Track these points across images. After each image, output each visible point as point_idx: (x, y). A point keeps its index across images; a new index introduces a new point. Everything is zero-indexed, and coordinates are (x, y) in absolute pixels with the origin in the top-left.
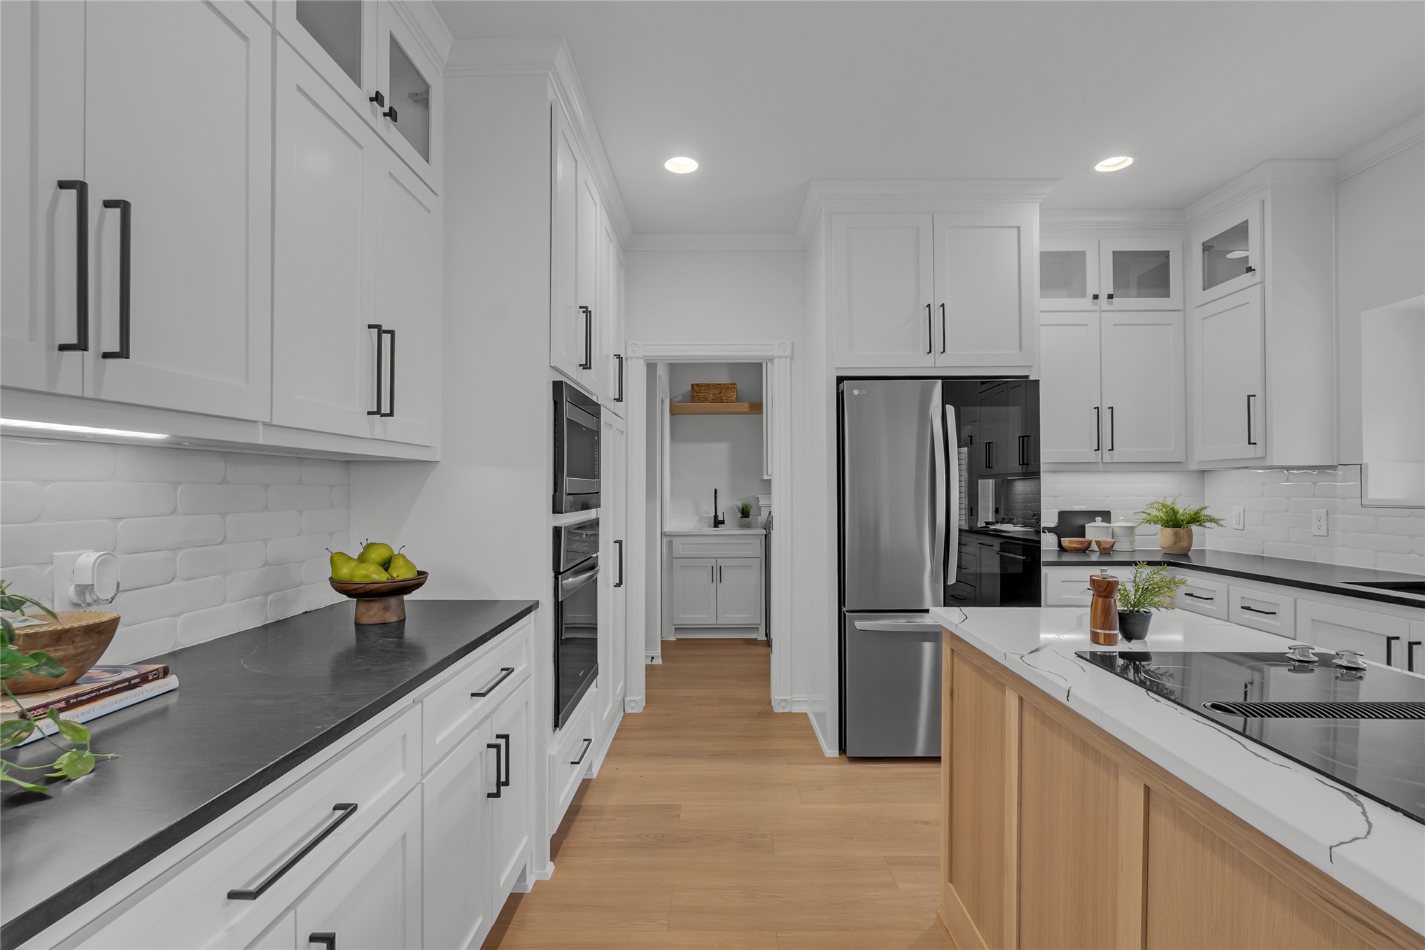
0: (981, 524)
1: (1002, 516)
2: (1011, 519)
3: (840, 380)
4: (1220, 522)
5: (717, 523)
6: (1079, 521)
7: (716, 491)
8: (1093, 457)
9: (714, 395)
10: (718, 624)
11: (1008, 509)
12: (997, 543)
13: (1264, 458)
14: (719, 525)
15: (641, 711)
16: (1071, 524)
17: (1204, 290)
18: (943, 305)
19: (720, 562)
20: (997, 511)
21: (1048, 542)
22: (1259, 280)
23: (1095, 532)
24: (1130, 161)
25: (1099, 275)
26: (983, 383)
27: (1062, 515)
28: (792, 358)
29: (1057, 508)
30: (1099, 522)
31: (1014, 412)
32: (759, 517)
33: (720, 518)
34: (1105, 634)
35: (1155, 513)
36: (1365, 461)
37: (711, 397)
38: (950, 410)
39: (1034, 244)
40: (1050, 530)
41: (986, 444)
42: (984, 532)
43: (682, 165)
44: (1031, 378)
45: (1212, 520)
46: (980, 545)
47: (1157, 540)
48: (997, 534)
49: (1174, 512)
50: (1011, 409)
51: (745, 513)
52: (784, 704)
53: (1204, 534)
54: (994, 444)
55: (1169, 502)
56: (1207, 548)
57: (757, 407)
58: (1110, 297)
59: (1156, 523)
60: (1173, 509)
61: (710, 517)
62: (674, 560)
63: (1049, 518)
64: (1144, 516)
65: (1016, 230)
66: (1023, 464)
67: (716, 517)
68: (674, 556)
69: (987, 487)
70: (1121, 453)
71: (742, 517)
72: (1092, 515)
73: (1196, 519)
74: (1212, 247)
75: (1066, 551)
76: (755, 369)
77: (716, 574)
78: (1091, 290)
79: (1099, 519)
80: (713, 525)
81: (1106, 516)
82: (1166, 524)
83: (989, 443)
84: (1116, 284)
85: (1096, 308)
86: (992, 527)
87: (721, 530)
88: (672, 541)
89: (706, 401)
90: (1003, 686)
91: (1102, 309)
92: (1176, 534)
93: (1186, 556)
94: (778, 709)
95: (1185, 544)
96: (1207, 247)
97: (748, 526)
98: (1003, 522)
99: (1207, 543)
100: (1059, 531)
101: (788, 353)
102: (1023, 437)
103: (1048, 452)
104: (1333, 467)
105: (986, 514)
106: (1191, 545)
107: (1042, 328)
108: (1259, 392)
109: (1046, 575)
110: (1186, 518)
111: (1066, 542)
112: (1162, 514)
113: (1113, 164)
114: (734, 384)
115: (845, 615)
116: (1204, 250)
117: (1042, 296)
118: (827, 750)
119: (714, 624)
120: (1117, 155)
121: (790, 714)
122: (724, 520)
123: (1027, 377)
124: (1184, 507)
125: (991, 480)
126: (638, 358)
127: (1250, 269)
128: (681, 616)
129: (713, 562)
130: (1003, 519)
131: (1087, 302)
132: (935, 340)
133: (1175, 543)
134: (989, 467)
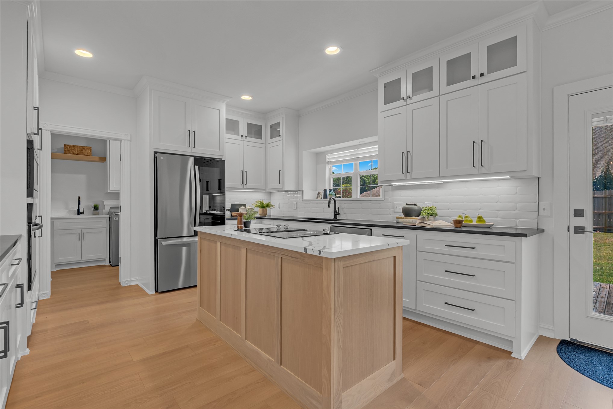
0: (204, 211)
1: (212, 209)
2: (215, 209)
3: (155, 153)
4: (274, 206)
5: (79, 213)
6: (237, 207)
7: (79, 198)
8: (241, 186)
9: (78, 151)
10: (83, 260)
11: (214, 206)
12: (210, 217)
13: (283, 188)
14: (81, 214)
15: (49, 297)
16: (235, 208)
17: (270, 139)
18: (194, 131)
19: (83, 231)
20: (210, 207)
21: (228, 214)
22: (282, 139)
23: (241, 210)
24: (250, 98)
25: (243, 129)
26: (205, 159)
27: (232, 205)
28: (131, 141)
29: (230, 203)
30: (243, 207)
31: (216, 170)
32: (104, 210)
33: (81, 210)
34: (240, 226)
35: (258, 204)
36: (303, 190)
37: (76, 152)
38: (197, 167)
39: (224, 116)
40: (228, 210)
41: (206, 182)
42: (206, 214)
43: (84, 54)
44: (223, 160)
45: (272, 206)
46: (204, 219)
47: (259, 212)
48: (210, 214)
49: (263, 204)
50: (215, 169)
51: (96, 208)
52: (127, 282)
53: (271, 211)
54: (209, 182)
55: (261, 201)
56: (271, 215)
57: (103, 159)
58: (246, 137)
59: (258, 207)
60: (262, 203)
61: (75, 211)
62: (55, 231)
63: (228, 206)
64: (255, 205)
65: (218, 111)
66: (219, 189)
67: (79, 210)
68: (55, 229)
69: (206, 198)
70: (249, 185)
71: (94, 210)
72: (240, 205)
73: (268, 206)
74: (272, 127)
75: (233, 216)
76: (104, 142)
77: (81, 236)
78: (241, 134)
79: (243, 206)
80: (77, 214)
81: (245, 205)
82: (261, 207)
83: (207, 181)
84: (248, 133)
85: (242, 139)
86: (209, 212)
87: (82, 216)
88: (54, 221)
89: (73, 153)
90: (216, 241)
91: (244, 140)
92: (263, 210)
93: (265, 216)
94: (123, 285)
95: (265, 213)
96: (271, 127)
97: (98, 214)
98: (212, 210)
99: (271, 214)
100: (231, 210)
101: (129, 138)
102: (219, 180)
103: (228, 183)
104: (297, 191)
105: (206, 208)
106: (267, 213)
107: (226, 143)
108: (282, 170)
109: (227, 223)
110: (265, 205)
111: (233, 214)
112: (260, 204)
113: (246, 98)
114: (91, 147)
115: (157, 240)
116: (270, 127)
117: (226, 133)
118: (150, 292)
119: (80, 261)
120: (246, 95)
121: (130, 286)
122: (84, 212)
123: (221, 159)
124: (265, 202)
125: (207, 196)
126: (46, 130)
127: (280, 136)
128: (59, 259)
129: (79, 231)
130: (213, 209)
131: (239, 137)
132: (191, 143)
133: (263, 213)
134: (207, 191)
